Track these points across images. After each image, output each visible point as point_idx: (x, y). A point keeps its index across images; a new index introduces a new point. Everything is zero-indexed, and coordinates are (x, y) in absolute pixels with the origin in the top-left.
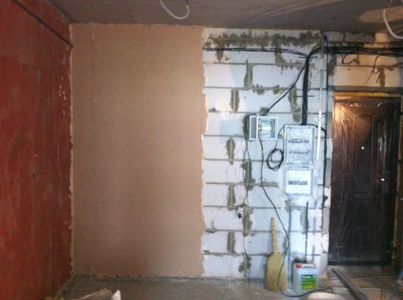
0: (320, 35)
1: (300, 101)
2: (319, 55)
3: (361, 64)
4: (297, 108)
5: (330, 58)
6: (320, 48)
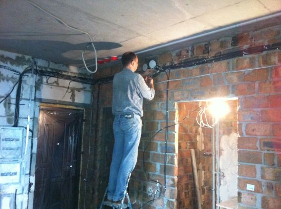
0: (31, 60)
1: (13, 108)
2: (30, 75)
3: (60, 85)
4: (11, 113)
5: (38, 78)
6: (31, 70)
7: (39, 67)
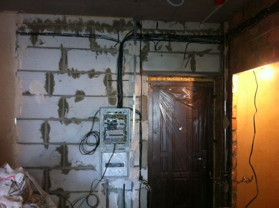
0: (133, 22)
1: (114, 85)
2: (132, 42)
3: (173, 50)
4: (113, 91)
5: (143, 44)
6: (133, 35)
7: (145, 30)
